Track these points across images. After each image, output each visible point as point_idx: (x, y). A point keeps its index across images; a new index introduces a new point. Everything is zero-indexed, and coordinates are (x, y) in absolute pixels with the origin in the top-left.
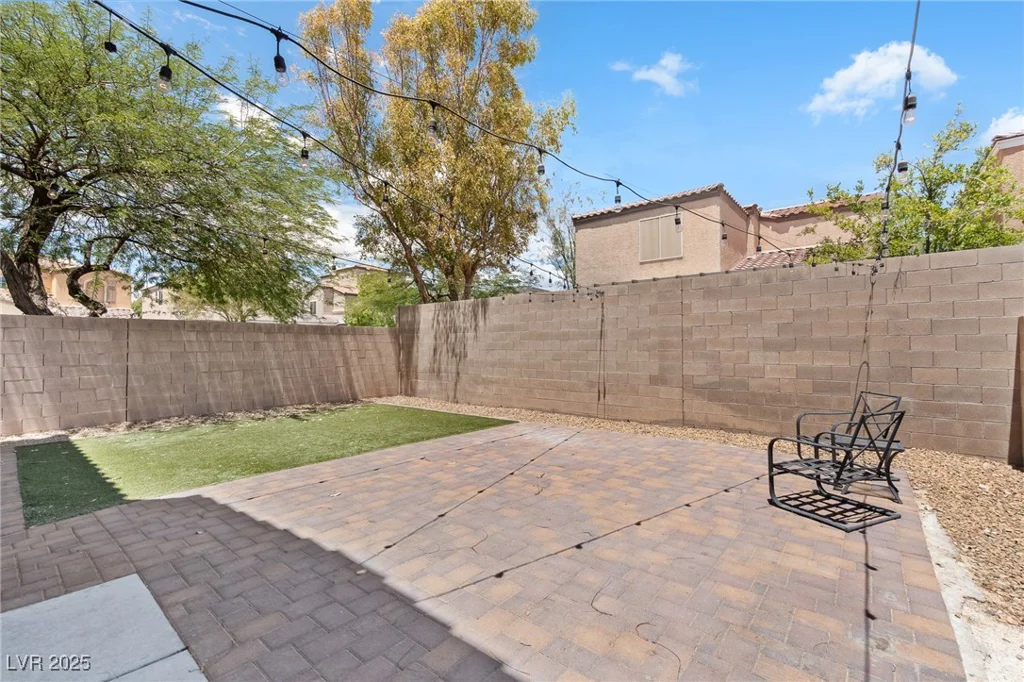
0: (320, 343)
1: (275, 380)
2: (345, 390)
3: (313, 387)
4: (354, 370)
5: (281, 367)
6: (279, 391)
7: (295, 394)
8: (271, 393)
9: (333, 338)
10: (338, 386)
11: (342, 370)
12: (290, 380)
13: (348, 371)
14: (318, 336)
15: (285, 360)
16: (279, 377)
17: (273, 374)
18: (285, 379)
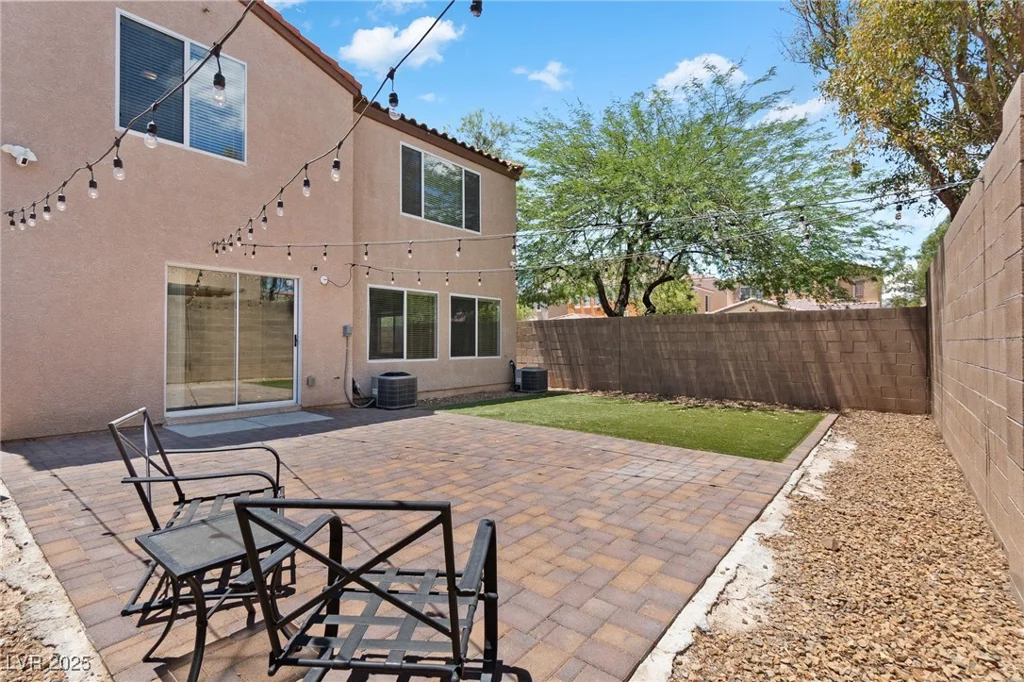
0: (781, 333)
1: (728, 372)
2: (819, 392)
3: (770, 383)
4: (834, 369)
5: (734, 357)
6: (731, 383)
7: (748, 388)
8: (723, 384)
9: (799, 326)
10: (808, 387)
11: (814, 368)
12: (744, 373)
13: (825, 370)
14: (777, 325)
15: (737, 351)
16: (731, 369)
17: (726, 366)
18: (738, 372)
